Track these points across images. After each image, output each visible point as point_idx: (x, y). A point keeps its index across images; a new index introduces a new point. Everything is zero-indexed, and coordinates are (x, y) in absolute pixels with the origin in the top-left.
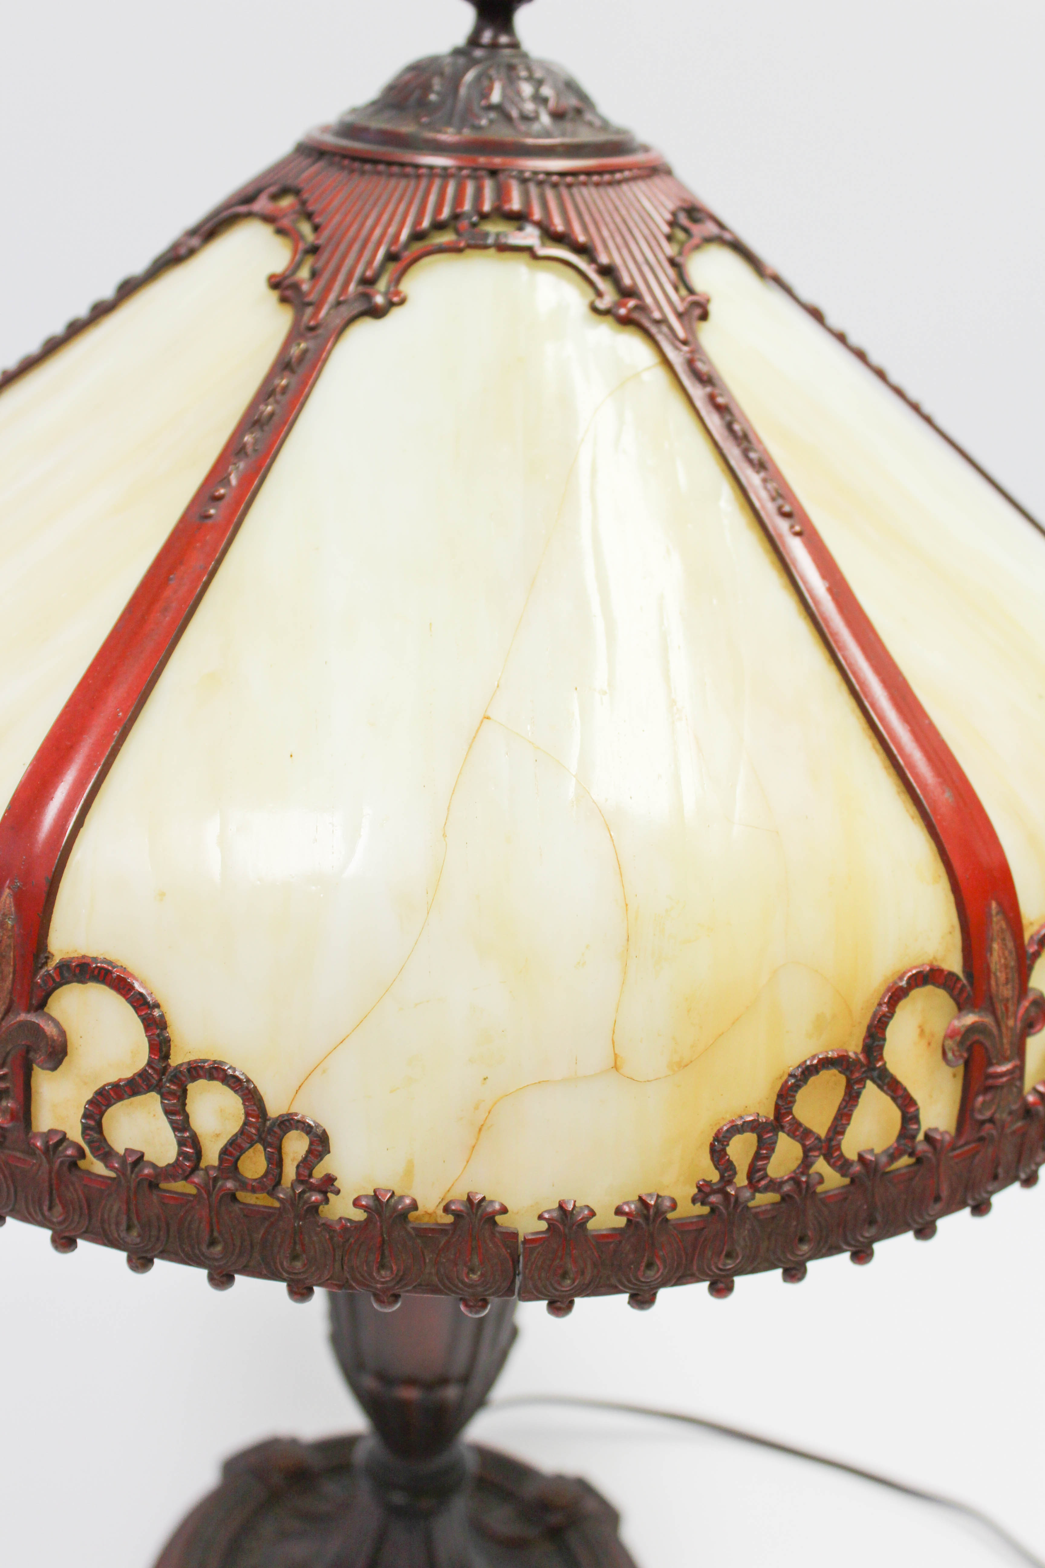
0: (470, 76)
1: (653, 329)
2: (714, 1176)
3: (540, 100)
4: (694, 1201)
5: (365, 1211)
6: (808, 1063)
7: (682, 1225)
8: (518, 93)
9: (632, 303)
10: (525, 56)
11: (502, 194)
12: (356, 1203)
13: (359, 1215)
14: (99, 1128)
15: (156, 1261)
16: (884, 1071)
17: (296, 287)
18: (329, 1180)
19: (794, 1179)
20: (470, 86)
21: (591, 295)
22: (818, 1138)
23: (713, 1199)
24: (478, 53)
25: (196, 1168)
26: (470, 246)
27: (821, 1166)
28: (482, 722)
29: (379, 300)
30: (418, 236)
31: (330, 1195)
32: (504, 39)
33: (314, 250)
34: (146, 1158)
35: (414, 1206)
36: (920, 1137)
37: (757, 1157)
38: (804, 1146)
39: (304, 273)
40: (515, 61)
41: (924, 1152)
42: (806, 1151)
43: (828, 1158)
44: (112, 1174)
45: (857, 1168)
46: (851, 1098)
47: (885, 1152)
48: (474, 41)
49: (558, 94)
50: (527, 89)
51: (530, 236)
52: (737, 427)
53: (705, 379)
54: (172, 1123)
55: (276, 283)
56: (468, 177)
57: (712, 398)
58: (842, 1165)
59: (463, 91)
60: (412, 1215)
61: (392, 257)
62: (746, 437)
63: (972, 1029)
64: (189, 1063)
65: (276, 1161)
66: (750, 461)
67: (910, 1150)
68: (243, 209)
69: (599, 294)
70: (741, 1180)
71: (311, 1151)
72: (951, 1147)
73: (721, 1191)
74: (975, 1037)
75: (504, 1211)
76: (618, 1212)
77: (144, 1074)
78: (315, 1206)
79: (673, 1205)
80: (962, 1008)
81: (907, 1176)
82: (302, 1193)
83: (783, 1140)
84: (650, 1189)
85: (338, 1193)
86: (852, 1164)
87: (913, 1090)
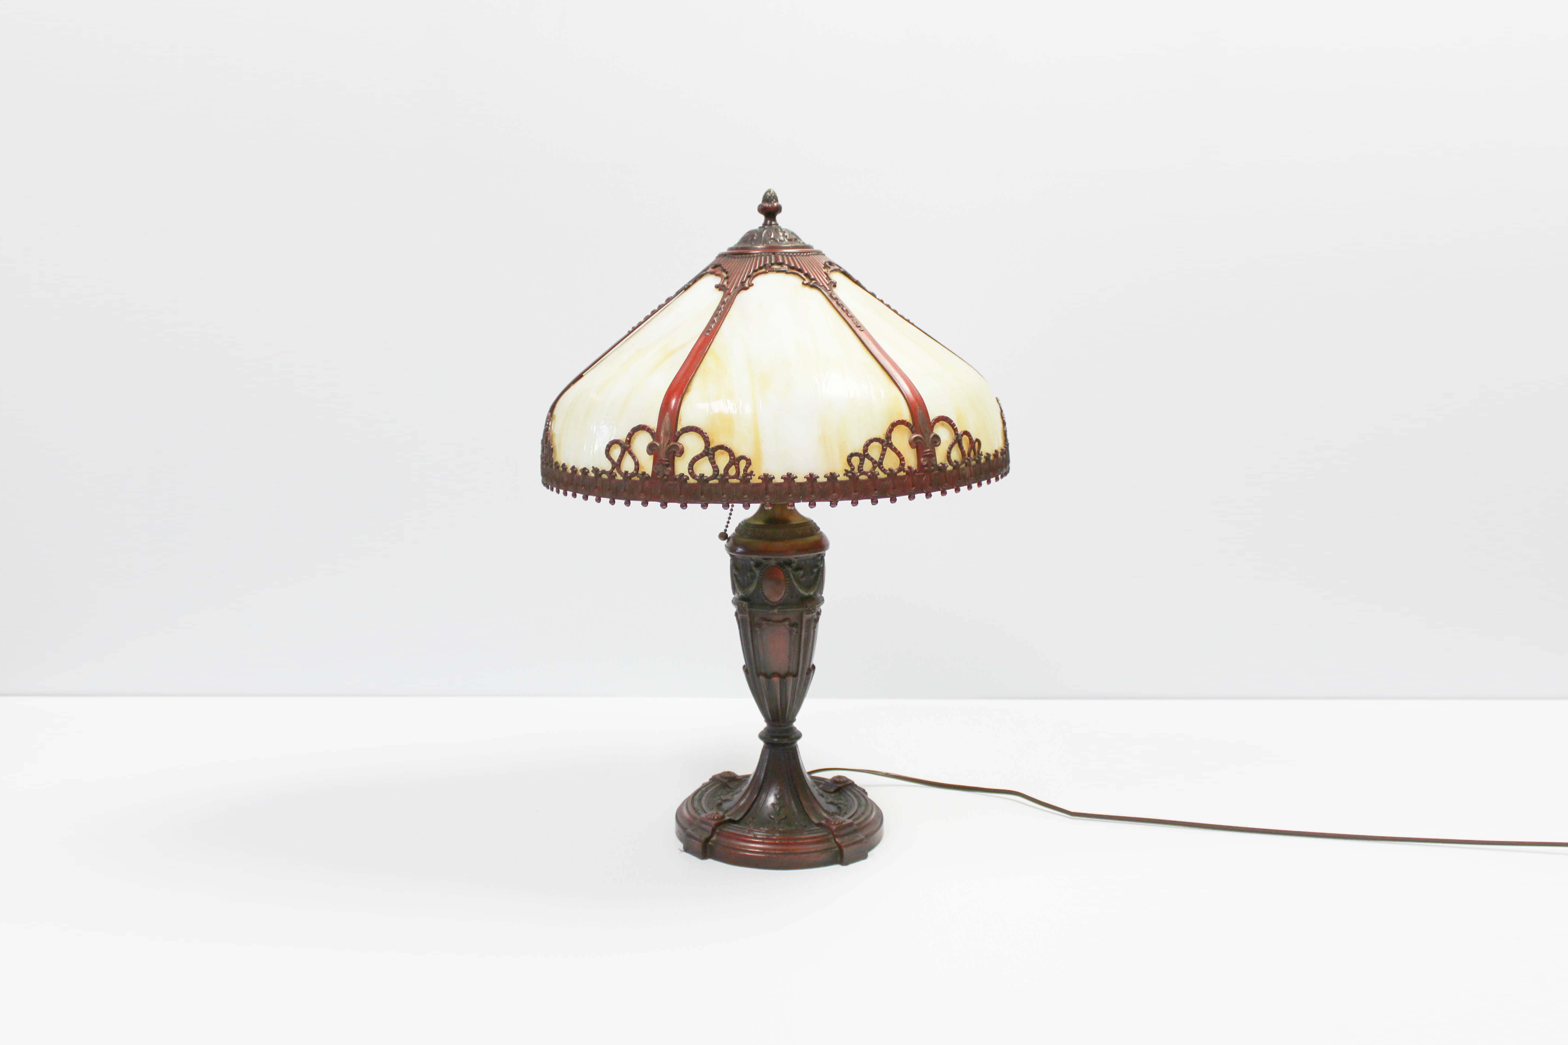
0: (765, 232)
1: (820, 288)
2: (849, 469)
3: (784, 236)
4: (844, 475)
6: (871, 439)
7: (843, 482)
8: (779, 234)
9: (813, 282)
10: (780, 227)
11: (777, 259)
12: (759, 478)
13: (760, 481)
14: (692, 469)
16: (892, 445)
17: (724, 286)
18: (752, 472)
19: (871, 472)
20: (765, 234)
21: (802, 281)
22: (876, 461)
23: (850, 474)
24: (766, 227)
25: (718, 475)
26: (769, 271)
27: (878, 469)
29: (747, 286)
30: (755, 271)
32: (773, 223)
33: (727, 278)
34: (705, 475)
35: (774, 478)
36: (906, 467)
37: (860, 464)
38: (872, 464)
39: (725, 283)
40: (777, 228)
41: (908, 471)
42: (874, 465)
43: (880, 468)
44: (696, 482)
45: (888, 472)
46: (884, 450)
47: (896, 469)
48: (765, 224)
49: (789, 235)
50: (781, 234)
51: (785, 268)
52: (844, 309)
53: (836, 299)
54: (711, 464)
55: (717, 287)
56: (767, 255)
57: (837, 303)
58: (884, 471)
59: (763, 235)
60: (773, 480)
61: (749, 276)
62: (847, 310)
63: (916, 438)
64: (715, 447)
65: (738, 469)
66: (849, 316)
67: (904, 470)
68: (705, 272)
69: (804, 280)
70: (856, 470)
71: (747, 463)
72: (915, 471)
73: (850, 472)
74: (918, 441)
75: (796, 477)
76: (825, 477)
77: (704, 451)
78: (748, 480)
79: (839, 476)
80: (913, 432)
81: (902, 478)
82: (745, 476)
83: (866, 460)
84: (832, 471)
85: (754, 475)
86: (887, 470)
87: (902, 452)
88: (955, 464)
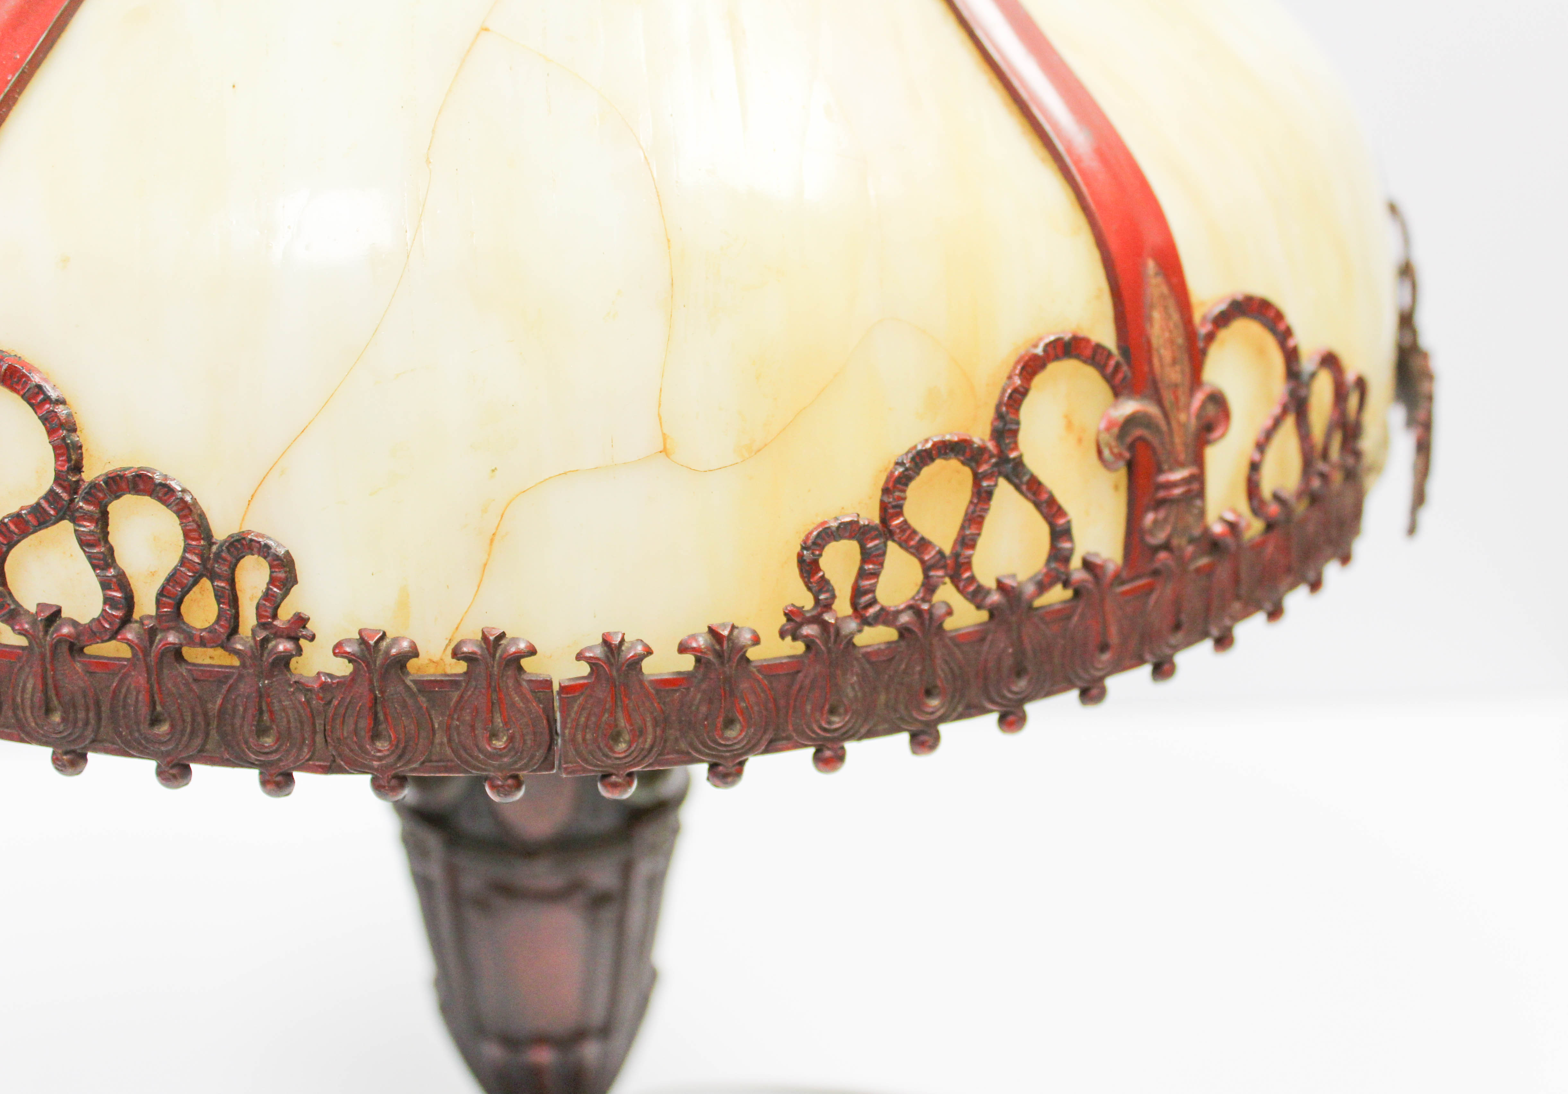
2: (806, 601)
4: (782, 634)
5: (350, 661)
6: (919, 447)
7: (771, 669)
12: (338, 650)
13: (342, 668)
14: (2, 578)
15: (91, 755)
16: (1019, 463)
18: (301, 621)
19: (913, 608)
22: (940, 553)
23: (808, 630)
25: (127, 619)
27: (947, 593)
28: (478, 34)
31: (302, 642)
34: (64, 614)
35: (414, 653)
36: (1076, 563)
37: (862, 574)
38: (922, 562)
41: (1083, 581)
42: (927, 568)
43: (955, 579)
44: (22, 641)
45: (995, 597)
46: (981, 499)
47: (1031, 579)
54: (90, 558)
58: (975, 593)
60: (412, 665)
63: (1131, 421)
64: (106, 474)
65: (229, 599)
67: (1064, 577)
70: (843, 607)
71: (272, 581)
72: (1118, 579)
73: (817, 620)
74: (1138, 432)
75: (532, 652)
76: (683, 649)
77: (51, 496)
78: (284, 661)
79: (756, 641)
80: (1117, 392)
81: (1062, 614)
82: (265, 641)
83: (894, 552)
84: (721, 619)
85: (312, 638)
86: (988, 592)
87: (1062, 499)
88: (1273, 509)
